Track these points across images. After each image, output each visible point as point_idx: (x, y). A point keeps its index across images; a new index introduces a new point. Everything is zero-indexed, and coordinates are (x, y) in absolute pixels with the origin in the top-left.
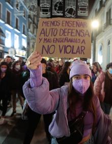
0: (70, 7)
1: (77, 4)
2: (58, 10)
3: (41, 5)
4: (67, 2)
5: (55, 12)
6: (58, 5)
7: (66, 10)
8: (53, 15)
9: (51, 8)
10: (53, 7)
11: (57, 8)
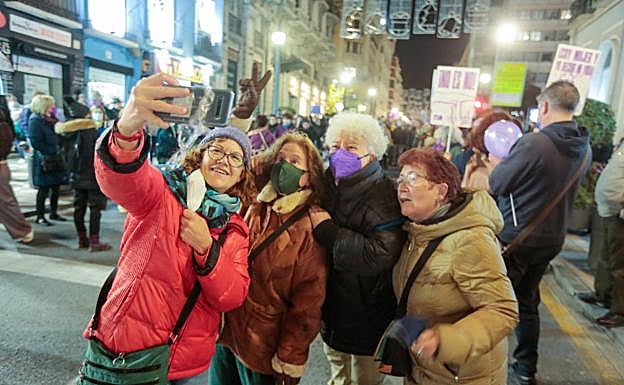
0: (450, 17)
1: (464, 7)
2: (427, 23)
3: (391, 17)
4: (444, 5)
5: (420, 26)
6: (427, 12)
7: (440, 23)
8: (414, 32)
9: (412, 20)
10: (417, 18)
11: (424, 19)
